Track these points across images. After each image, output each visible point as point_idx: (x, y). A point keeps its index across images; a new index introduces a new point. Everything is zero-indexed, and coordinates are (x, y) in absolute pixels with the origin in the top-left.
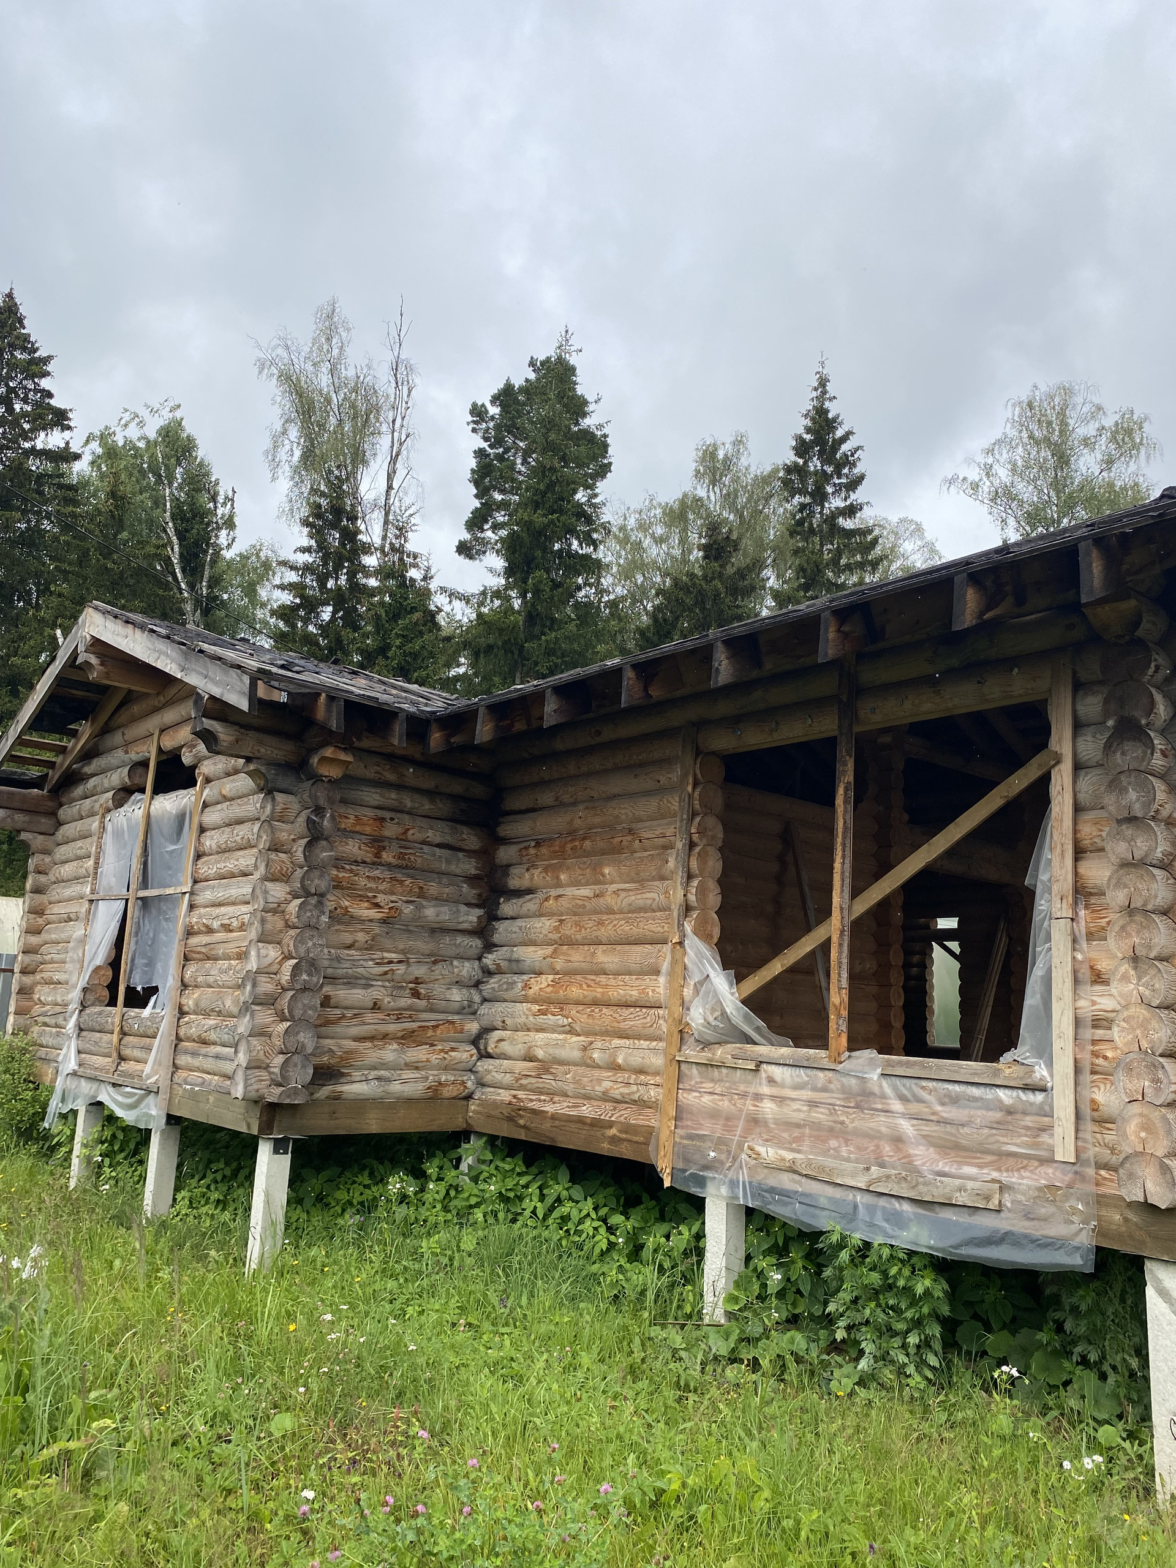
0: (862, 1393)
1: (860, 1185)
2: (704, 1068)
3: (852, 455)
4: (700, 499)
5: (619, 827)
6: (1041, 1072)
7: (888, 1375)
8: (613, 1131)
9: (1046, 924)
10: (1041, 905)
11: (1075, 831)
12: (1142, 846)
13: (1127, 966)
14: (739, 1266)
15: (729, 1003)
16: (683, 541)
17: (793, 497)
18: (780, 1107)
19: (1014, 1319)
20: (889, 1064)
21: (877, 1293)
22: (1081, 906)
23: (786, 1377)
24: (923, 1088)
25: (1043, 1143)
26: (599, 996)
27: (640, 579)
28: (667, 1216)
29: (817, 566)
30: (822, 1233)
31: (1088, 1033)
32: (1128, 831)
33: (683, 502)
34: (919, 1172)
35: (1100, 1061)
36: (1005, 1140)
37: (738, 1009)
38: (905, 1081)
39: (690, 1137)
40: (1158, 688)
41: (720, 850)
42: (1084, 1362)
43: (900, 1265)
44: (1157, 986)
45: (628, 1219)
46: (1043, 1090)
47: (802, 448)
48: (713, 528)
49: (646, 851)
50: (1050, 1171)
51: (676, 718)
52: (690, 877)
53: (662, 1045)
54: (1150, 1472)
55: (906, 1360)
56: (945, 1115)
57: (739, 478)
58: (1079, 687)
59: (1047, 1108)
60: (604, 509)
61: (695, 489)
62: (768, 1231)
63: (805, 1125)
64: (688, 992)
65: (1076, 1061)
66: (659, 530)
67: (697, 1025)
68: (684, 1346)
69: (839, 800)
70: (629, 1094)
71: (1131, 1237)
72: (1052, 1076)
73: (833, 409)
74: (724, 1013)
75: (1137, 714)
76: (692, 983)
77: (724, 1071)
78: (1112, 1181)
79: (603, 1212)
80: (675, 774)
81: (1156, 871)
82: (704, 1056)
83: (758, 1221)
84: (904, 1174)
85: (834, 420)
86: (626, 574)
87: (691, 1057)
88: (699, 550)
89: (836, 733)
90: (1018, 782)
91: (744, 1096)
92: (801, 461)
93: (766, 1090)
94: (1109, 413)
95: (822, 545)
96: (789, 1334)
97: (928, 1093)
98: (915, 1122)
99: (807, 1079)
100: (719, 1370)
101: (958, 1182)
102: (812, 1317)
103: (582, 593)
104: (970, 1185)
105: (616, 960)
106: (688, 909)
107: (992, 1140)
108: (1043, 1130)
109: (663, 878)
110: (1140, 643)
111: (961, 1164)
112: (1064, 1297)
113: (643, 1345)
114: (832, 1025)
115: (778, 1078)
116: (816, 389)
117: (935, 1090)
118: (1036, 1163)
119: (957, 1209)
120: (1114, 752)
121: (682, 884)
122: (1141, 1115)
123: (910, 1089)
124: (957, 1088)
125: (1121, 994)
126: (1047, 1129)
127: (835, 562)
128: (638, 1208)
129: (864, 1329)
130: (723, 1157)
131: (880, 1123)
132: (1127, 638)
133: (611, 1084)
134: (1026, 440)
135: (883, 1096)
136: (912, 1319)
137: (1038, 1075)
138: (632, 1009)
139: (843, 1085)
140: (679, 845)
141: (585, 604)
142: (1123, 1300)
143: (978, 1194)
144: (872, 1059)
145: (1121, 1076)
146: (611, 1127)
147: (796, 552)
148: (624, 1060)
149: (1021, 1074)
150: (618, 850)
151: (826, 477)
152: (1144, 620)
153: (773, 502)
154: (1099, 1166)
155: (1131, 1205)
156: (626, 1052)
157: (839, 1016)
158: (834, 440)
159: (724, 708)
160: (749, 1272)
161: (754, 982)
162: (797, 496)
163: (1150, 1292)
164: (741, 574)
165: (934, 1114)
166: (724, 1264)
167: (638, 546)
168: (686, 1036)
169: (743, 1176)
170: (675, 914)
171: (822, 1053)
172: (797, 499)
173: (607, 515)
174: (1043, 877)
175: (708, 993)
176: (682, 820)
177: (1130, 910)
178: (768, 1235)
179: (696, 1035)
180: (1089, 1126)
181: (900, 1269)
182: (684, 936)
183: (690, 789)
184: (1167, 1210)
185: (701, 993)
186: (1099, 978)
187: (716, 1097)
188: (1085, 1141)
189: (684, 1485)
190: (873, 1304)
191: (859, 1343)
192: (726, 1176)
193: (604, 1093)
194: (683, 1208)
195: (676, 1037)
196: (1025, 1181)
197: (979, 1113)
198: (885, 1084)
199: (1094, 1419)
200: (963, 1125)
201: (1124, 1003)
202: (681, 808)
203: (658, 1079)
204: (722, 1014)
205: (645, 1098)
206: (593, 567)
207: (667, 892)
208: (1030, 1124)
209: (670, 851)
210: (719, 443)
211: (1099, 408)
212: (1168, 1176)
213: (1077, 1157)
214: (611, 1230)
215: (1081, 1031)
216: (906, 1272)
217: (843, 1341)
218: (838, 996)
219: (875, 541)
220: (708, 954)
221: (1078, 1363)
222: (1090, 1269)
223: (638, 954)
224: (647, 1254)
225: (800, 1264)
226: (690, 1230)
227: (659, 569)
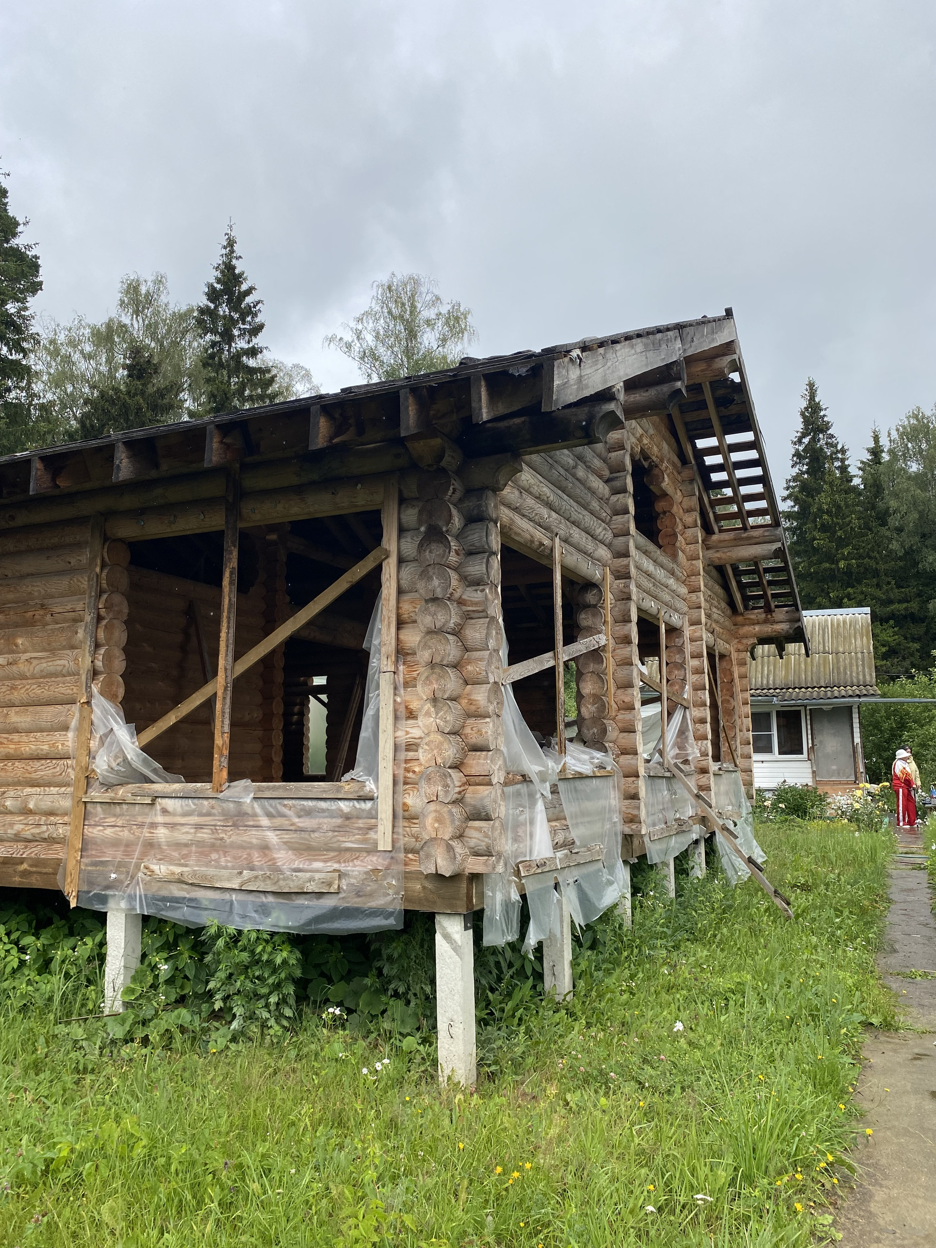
0: (233, 1046)
1: (234, 886)
2: (107, 806)
3: (255, 307)
4: (125, 326)
5: (31, 603)
6: (370, 786)
7: (254, 1029)
8: (25, 866)
9: (376, 677)
10: (374, 662)
11: (398, 608)
12: (441, 618)
13: (429, 705)
14: (135, 964)
15: (130, 750)
16: (109, 361)
17: (205, 335)
18: (172, 832)
19: (349, 971)
20: (260, 789)
21: (247, 968)
22: (401, 663)
23: (173, 1046)
24: (285, 806)
25: (370, 838)
26: (12, 751)
27: (70, 389)
28: (76, 931)
29: (226, 394)
30: (204, 928)
31: (403, 755)
32: (432, 608)
33: (109, 326)
34: (280, 871)
35: (410, 775)
36: (344, 839)
37: (138, 755)
38: (271, 801)
39: (95, 864)
40: (455, 505)
41: (125, 622)
42: (396, 995)
43: (264, 944)
44: (448, 718)
45: (38, 939)
46: (371, 799)
47: (213, 295)
48: (136, 351)
49: (57, 623)
50: (375, 859)
51: (86, 508)
52: (97, 646)
53: (70, 790)
54: (435, 1063)
55: (268, 1016)
56: (300, 825)
57: (159, 312)
58: (402, 501)
59: (374, 812)
60: (33, 322)
61: (120, 316)
62: (161, 932)
63: (192, 844)
64: (93, 744)
65: (394, 776)
66: (88, 348)
67: (102, 770)
68: (85, 1036)
69: (226, 582)
70: (39, 834)
71: (427, 900)
72: (377, 789)
73: (239, 267)
74: (125, 759)
75: (440, 523)
76: (98, 736)
77: (125, 807)
78: (415, 860)
79: (14, 936)
80: (84, 557)
81: (450, 637)
82: (107, 797)
83: (153, 925)
84: (268, 873)
85: (240, 275)
86: (57, 382)
87: (96, 797)
88: (124, 369)
89: (223, 528)
90: (359, 571)
91: (141, 825)
92: (212, 306)
93: (160, 819)
94: (444, 303)
95: (229, 378)
96: (176, 1012)
97: (288, 808)
98: (278, 832)
99: (193, 807)
100: (115, 1052)
101: (308, 875)
102: (196, 995)
103: (13, 394)
104: (317, 876)
105: (28, 719)
106: (95, 673)
107: (335, 840)
108: (370, 829)
109: (73, 647)
110: (444, 470)
111: (311, 861)
112: (383, 950)
113: (47, 1042)
114: (216, 763)
115: (170, 809)
116: (225, 248)
117: (294, 806)
118: (365, 854)
119: (308, 896)
120: (425, 551)
121: (90, 652)
122: (436, 811)
123: (275, 808)
124: (310, 803)
125: (425, 725)
126: (373, 828)
127: (241, 392)
128: (48, 929)
129: (236, 997)
130: (123, 877)
131: (252, 837)
132: (435, 467)
133: (22, 826)
134: (386, 314)
135: (255, 815)
136: (273, 984)
137: (368, 788)
138: (43, 762)
139: (223, 809)
140: (88, 618)
141: (16, 405)
142: (422, 946)
143: (323, 882)
144: (246, 786)
145: (423, 784)
146: (22, 863)
147: (208, 381)
148: (35, 805)
149: (356, 789)
150: (31, 623)
151: (233, 322)
152: (446, 455)
153: (189, 336)
154: (407, 851)
155: (428, 876)
156: (36, 798)
157: (221, 755)
158: (239, 291)
159: (128, 502)
160: (144, 967)
161: (151, 733)
162: (209, 334)
163: (438, 937)
164: (161, 394)
165: (292, 825)
166: (122, 964)
167: (67, 359)
168: (92, 781)
169: (140, 890)
170: (84, 677)
171: (208, 785)
172: (209, 337)
173: (35, 327)
174: (375, 642)
175: (111, 744)
176: (90, 597)
177: (432, 665)
178: (161, 935)
179: (100, 779)
180: (401, 823)
181: (264, 947)
182: (91, 696)
183: (98, 570)
184: (451, 877)
185: (106, 744)
186: (411, 715)
187: (117, 829)
188: (398, 834)
189: (72, 1151)
190: (242, 977)
191: (231, 1009)
192: (124, 892)
193: (15, 835)
194: (88, 923)
195: (83, 782)
196: (356, 869)
197: (326, 820)
198: (256, 805)
199: (401, 1034)
200: (313, 831)
201: (426, 732)
202: (90, 587)
203: (66, 819)
204: (124, 760)
205: (55, 836)
206: (21, 371)
207: (76, 659)
208: (361, 826)
209: (79, 624)
210: (141, 279)
211: (438, 298)
212: (451, 853)
213: (393, 846)
214: (22, 950)
215: (398, 754)
216: (269, 949)
217: (221, 1009)
218: (221, 739)
219: (272, 380)
220: (112, 711)
221: (392, 996)
222: (401, 927)
223: (48, 714)
224: (55, 966)
225: (186, 955)
226: (93, 941)
227: (88, 381)
